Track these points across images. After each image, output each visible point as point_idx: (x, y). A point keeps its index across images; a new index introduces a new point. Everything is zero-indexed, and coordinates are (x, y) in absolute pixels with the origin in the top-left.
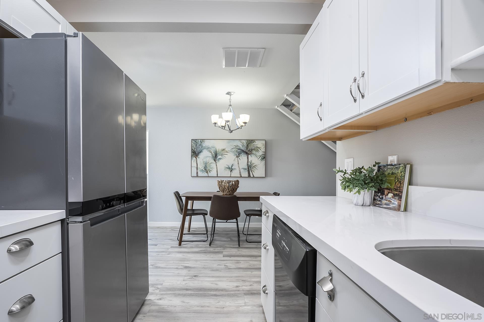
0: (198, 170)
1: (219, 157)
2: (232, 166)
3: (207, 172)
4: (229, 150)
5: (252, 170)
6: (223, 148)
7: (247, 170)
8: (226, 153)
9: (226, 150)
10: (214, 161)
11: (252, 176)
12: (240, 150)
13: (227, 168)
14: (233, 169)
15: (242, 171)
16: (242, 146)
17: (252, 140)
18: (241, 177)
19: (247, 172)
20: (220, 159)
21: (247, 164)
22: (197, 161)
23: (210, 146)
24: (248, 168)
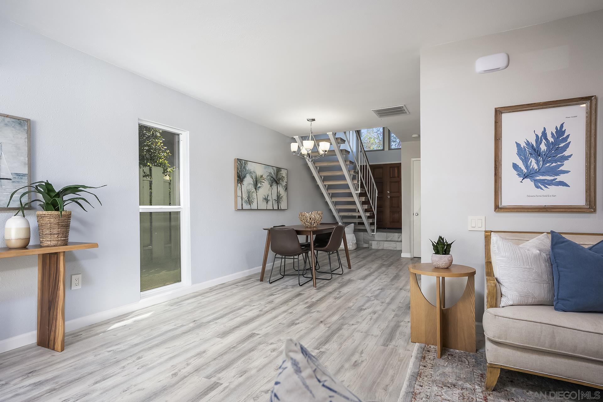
0: (243, 201)
1: (259, 185)
2: (268, 197)
3: (250, 204)
4: (266, 177)
5: (280, 201)
6: (262, 174)
7: (277, 201)
8: (263, 181)
9: (263, 177)
10: (254, 190)
11: (280, 209)
12: (272, 179)
13: (264, 199)
14: (268, 200)
15: (274, 202)
16: (274, 174)
17: (280, 168)
18: (273, 209)
19: (277, 204)
20: (259, 187)
21: (277, 195)
22: (241, 189)
23: (252, 171)
24: (278, 200)
